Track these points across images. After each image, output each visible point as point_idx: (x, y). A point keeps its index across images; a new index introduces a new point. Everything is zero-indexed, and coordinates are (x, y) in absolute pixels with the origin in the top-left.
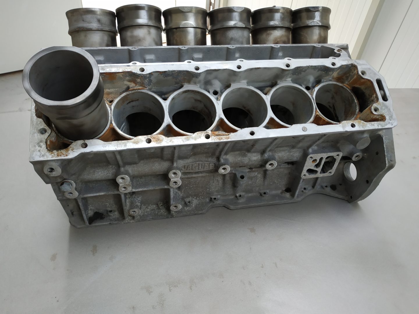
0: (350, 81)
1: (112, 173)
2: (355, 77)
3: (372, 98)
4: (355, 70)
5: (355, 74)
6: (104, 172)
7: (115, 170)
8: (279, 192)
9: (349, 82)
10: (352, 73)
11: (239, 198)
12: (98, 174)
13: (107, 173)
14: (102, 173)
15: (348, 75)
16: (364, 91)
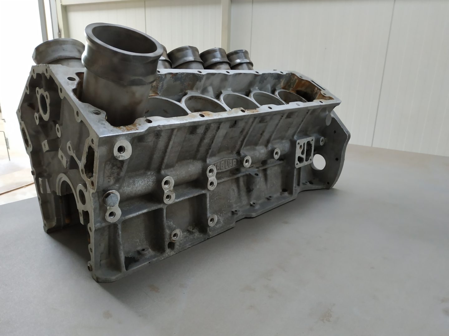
0: (293, 86)
1: (153, 181)
2: (297, 81)
3: (315, 92)
4: (294, 77)
5: (296, 79)
6: (144, 181)
7: (155, 177)
8: (278, 194)
9: (293, 88)
10: (293, 80)
11: (254, 205)
12: (139, 183)
13: (148, 182)
14: (142, 182)
15: (289, 84)
16: (305, 91)
